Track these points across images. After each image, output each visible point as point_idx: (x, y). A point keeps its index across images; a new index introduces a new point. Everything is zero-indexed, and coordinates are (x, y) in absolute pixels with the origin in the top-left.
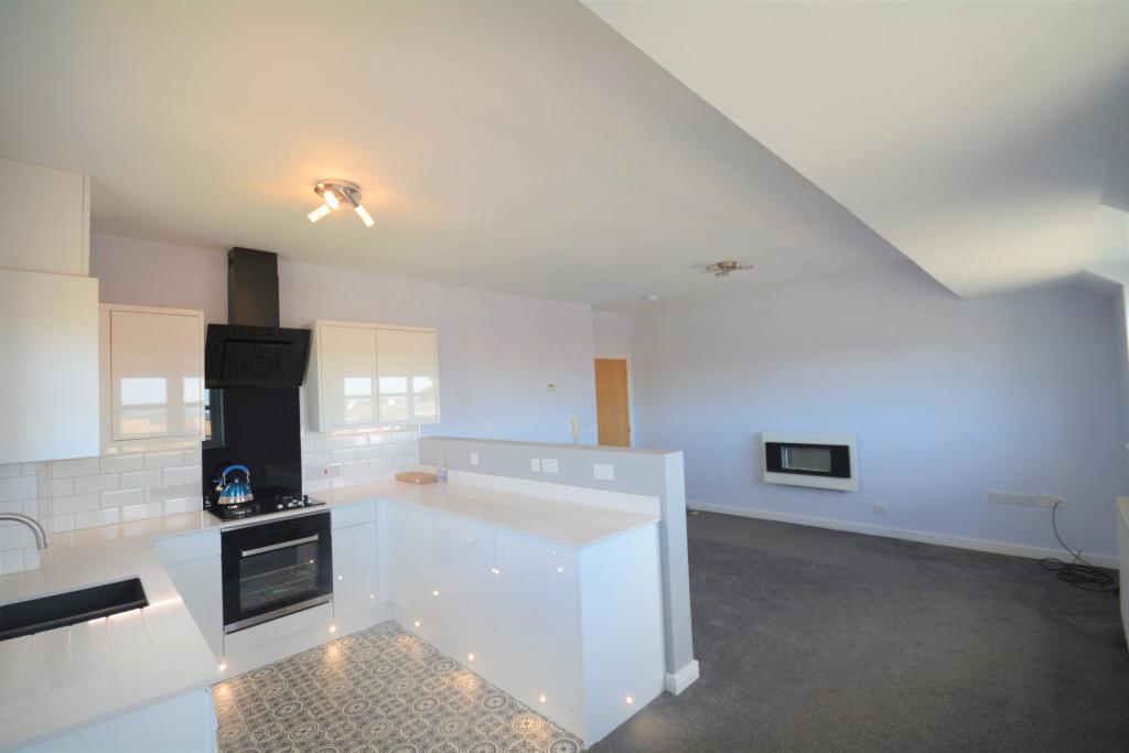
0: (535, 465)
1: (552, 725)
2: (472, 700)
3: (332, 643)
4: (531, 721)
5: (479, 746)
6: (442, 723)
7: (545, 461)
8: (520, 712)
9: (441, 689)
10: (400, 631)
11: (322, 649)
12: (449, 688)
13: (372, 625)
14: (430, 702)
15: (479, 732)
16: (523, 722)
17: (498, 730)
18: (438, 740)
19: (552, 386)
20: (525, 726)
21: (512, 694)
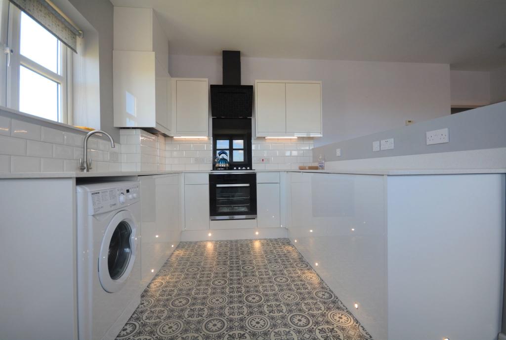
0: (376, 146)
1: (361, 329)
2: (309, 288)
3: (256, 240)
4: (344, 318)
5: (299, 315)
6: (284, 292)
7: (383, 142)
8: (338, 308)
9: (293, 275)
10: (289, 243)
11: (251, 241)
12: (299, 277)
13: (276, 238)
14: (284, 279)
15: (304, 307)
16: (338, 315)
17: (318, 312)
18: (277, 300)
19: (410, 122)
20: (338, 319)
21: (337, 295)
